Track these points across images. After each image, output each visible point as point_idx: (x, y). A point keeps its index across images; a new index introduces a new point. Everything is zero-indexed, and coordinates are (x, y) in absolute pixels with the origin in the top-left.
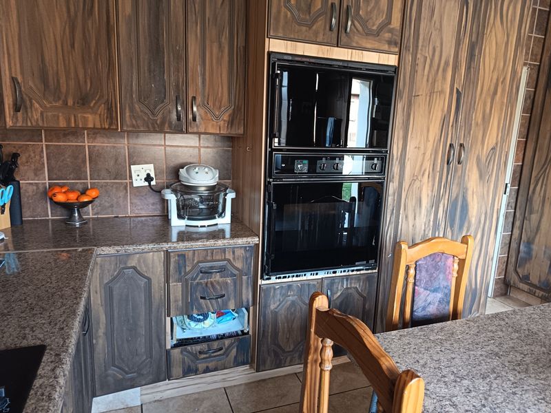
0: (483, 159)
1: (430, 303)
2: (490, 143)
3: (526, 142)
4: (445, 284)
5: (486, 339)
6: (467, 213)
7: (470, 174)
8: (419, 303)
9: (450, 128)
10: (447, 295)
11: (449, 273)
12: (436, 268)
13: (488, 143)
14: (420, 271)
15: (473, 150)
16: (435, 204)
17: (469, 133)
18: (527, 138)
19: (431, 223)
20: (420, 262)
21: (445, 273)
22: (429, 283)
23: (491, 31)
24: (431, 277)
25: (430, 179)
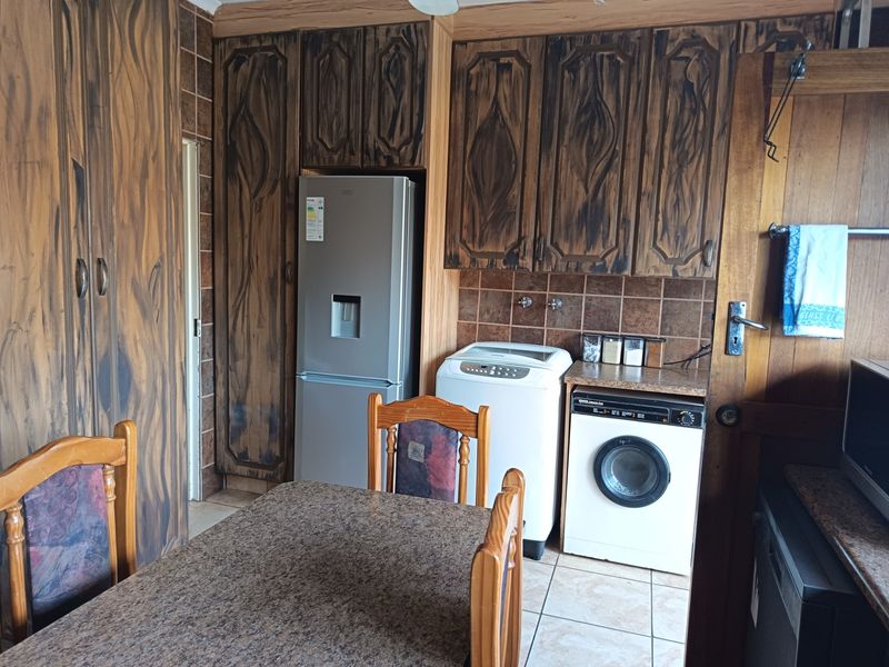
0: (144, 284)
1: (67, 569)
2: (151, 257)
3: (213, 253)
4: (94, 521)
5: (171, 599)
6: (130, 377)
7: (125, 311)
8: (43, 576)
9: (72, 231)
10: (102, 540)
11: (99, 497)
12: (69, 497)
13: (147, 258)
14: (36, 514)
15: (124, 270)
16: (67, 371)
17: (111, 240)
18: (213, 249)
19: (65, 408)
20: (32, 497)
21: (89, 501)
22: (60, 530)
23: (119, 70)
24: (61, 518)
25: (48, 327)
